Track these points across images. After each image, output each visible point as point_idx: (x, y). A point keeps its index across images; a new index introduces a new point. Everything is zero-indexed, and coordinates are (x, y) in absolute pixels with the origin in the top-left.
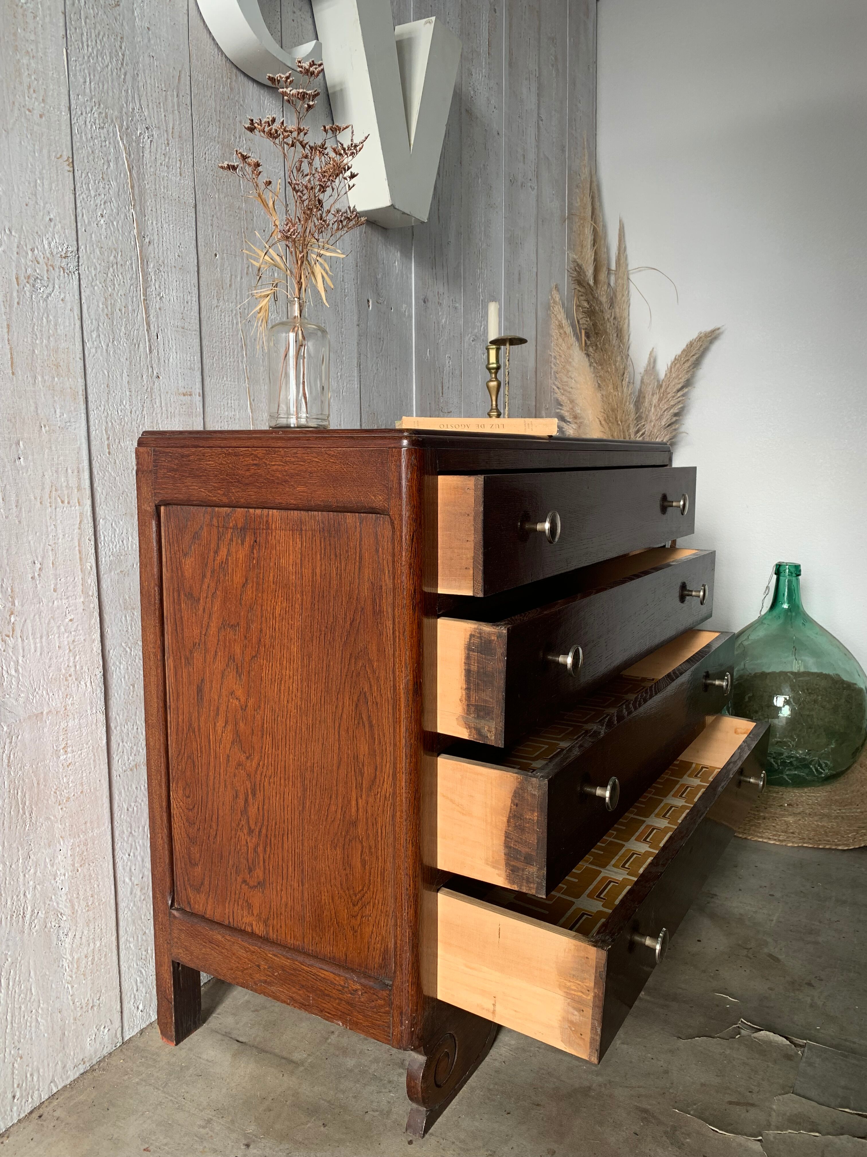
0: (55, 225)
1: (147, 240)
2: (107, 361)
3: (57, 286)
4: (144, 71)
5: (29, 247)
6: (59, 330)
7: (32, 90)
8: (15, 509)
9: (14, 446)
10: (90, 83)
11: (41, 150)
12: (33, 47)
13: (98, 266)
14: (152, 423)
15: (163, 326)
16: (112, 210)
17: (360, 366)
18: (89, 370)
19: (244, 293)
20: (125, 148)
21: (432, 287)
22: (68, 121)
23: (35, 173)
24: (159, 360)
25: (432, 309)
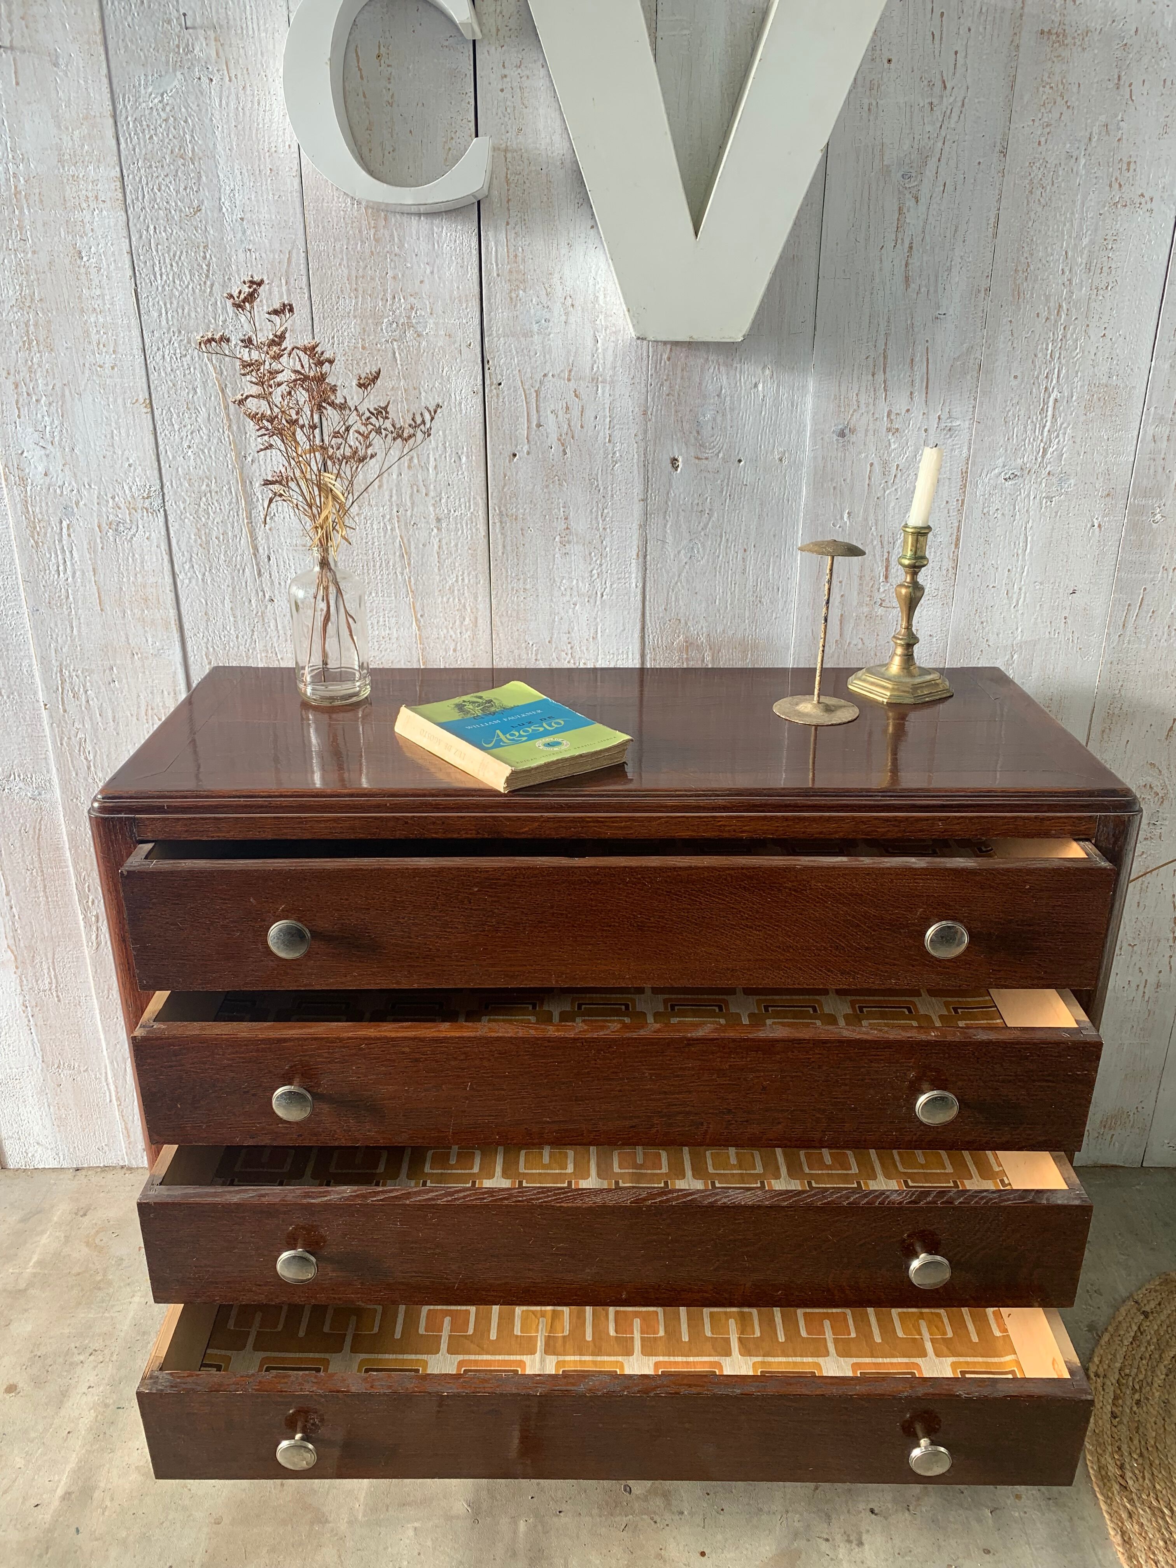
0: (135, 469)
1: (249, 459)
2: (205, 590)
3: (141, 526)
4: (238, 270)
5: (109, 496)
6: (146, 567)
7: (101, 346)
8: (112, 723)
9: (107, 671)
10: (167, 313)
11: (115, 401)
12: (100, 302)
13: (187, 498)
14: (265, 646)
15: (276, 546)
16: (202, 438)
17: (645, 557)
18: (183, 600)
19: (403, 491)
20: (215, 369)
21: (871, 407)
22: (143, 362)
23: (110, 425)
24: (272, 583)
25: (865, 444)
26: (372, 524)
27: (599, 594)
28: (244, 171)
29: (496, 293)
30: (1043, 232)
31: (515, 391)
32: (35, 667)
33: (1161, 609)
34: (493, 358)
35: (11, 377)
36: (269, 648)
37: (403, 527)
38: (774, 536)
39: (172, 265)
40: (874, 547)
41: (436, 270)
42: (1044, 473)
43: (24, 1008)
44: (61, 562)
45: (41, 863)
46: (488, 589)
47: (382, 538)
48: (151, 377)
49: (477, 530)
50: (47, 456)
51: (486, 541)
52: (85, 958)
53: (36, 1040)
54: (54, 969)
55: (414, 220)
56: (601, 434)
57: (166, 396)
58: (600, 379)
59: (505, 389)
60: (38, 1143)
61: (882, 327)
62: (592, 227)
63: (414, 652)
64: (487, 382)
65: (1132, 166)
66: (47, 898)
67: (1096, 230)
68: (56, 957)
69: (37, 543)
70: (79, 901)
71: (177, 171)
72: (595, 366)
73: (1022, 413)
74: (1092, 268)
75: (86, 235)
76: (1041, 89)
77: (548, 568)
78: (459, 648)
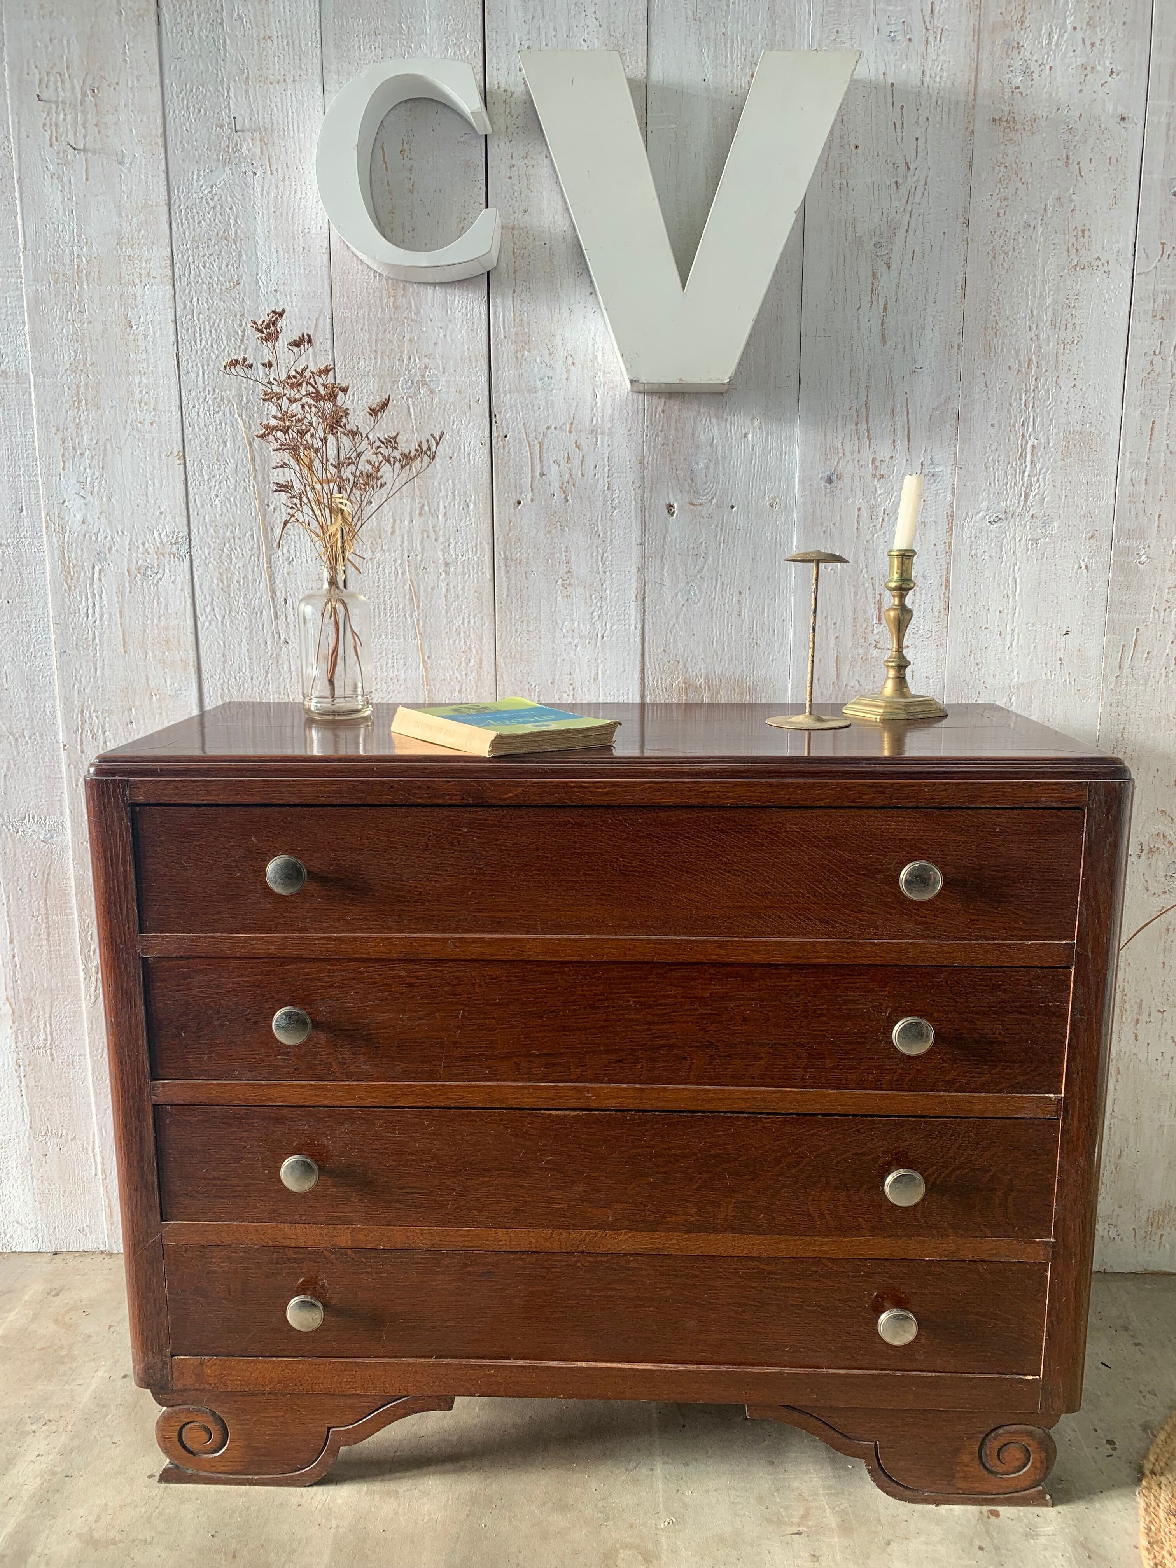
0: (166, 517)
1: (272, 507)
2: (224, 632)
3: (167, 571)
5: (140, 542)
6: (169, 610)
7: (143, 404)
10: (204, 374)
12: (144, 365)
13: (212, 544)
15: (293, 590)
16: (229, 488)
17: (644, 599)
18: (202, 642)
19: (414, 537)
20: (244, 423)
21: (856, 454)
22: (179, 418)
23: (146, 476)
24: (288, 625)
25: (852, 490)
26: (384, 569)
27: (600, 635)
28: (280, 250)
29: (504, 353)
30: (1008, 293)
31: (520, 442)
32: (58, 708)
33: (1156, 651)
34: (500, 413)
35: (60, 434)
36: (281, 689)
37: (413, 571)
38: (768, 579)
39: (211, 332)
40: (866, 590)
41: (448, 334)
42: (1028, 516)
43: (17, 1067)
44: (91, 605)
45: (47, 910)
46: (493, 631)
47: (393, 583)
48: (186, 432)
49: (483, 573)
50: (86, 505)
51: (491, 584)
52: (82, 1013)
53: (25, 1103)
54: (51, 1025)
55: (430, 290)
56: (601, 482)
57: (198, 449)
58: (599, 431)
59: (511, 441)
60: (18, 1223)
61: (863, 379)
62: (591, 293)
63: (420, 694)
64: (494, 434)
65: (1087, 233)
66: (50, 947)
67: (1058, 290)
68: (53, 1011)
69: (69, 587)
70: (81, 950)
71: (220, 251)
72: (595, 419)
73: (1002, 458)
74: (1058, 325)
75: (137, 307)
76: (997, 168)
77: (550, 611)
78: (464, 689)
